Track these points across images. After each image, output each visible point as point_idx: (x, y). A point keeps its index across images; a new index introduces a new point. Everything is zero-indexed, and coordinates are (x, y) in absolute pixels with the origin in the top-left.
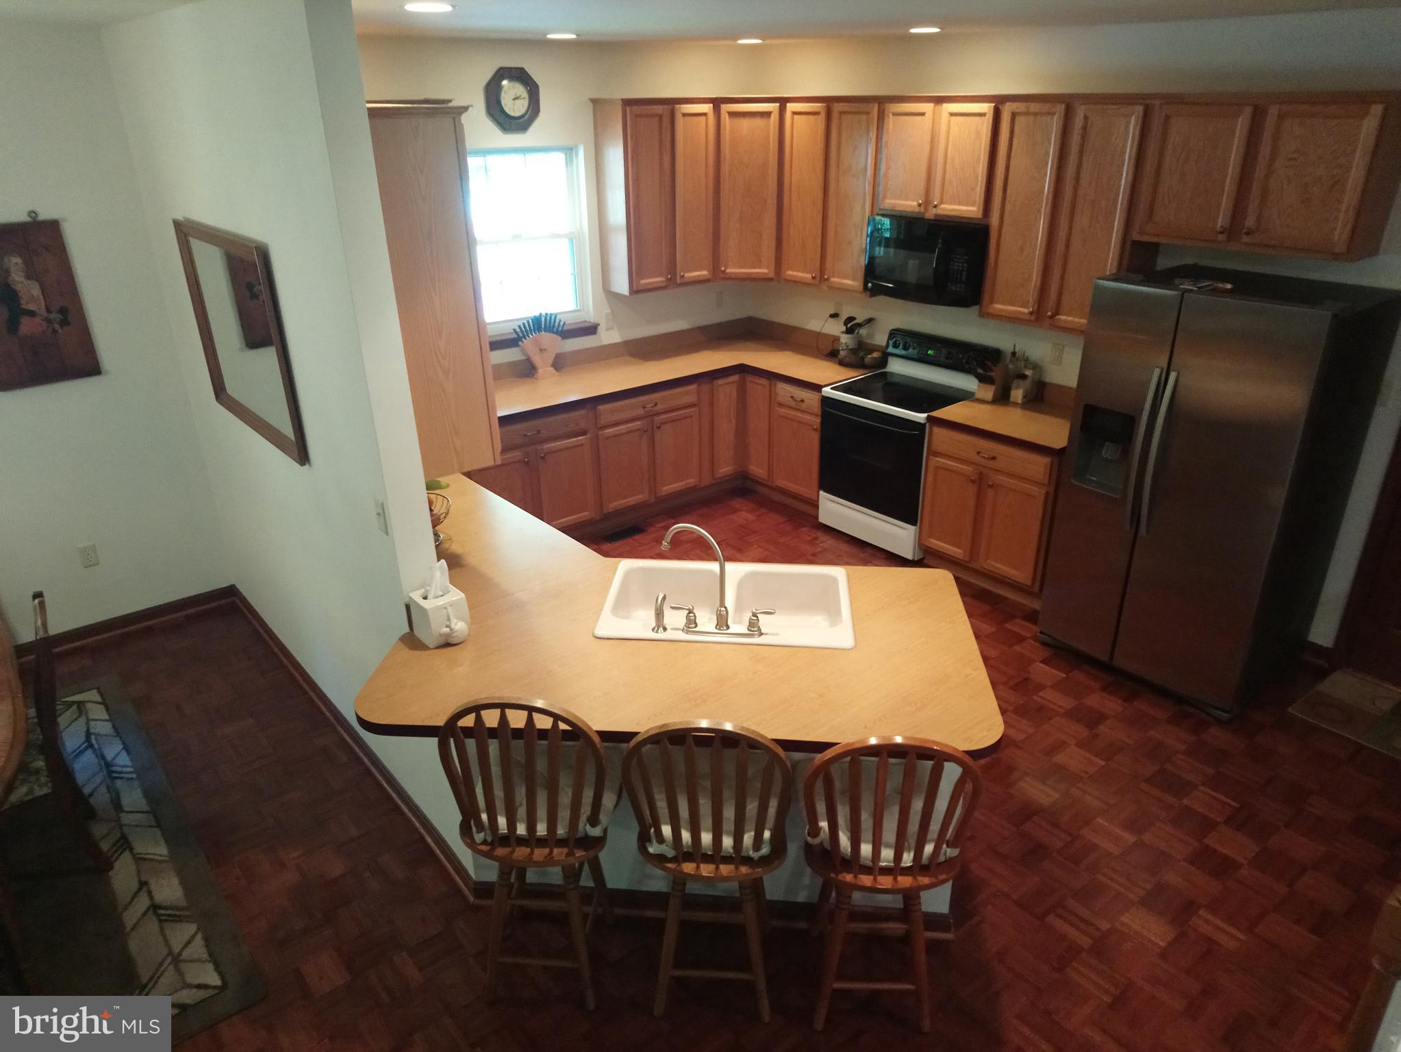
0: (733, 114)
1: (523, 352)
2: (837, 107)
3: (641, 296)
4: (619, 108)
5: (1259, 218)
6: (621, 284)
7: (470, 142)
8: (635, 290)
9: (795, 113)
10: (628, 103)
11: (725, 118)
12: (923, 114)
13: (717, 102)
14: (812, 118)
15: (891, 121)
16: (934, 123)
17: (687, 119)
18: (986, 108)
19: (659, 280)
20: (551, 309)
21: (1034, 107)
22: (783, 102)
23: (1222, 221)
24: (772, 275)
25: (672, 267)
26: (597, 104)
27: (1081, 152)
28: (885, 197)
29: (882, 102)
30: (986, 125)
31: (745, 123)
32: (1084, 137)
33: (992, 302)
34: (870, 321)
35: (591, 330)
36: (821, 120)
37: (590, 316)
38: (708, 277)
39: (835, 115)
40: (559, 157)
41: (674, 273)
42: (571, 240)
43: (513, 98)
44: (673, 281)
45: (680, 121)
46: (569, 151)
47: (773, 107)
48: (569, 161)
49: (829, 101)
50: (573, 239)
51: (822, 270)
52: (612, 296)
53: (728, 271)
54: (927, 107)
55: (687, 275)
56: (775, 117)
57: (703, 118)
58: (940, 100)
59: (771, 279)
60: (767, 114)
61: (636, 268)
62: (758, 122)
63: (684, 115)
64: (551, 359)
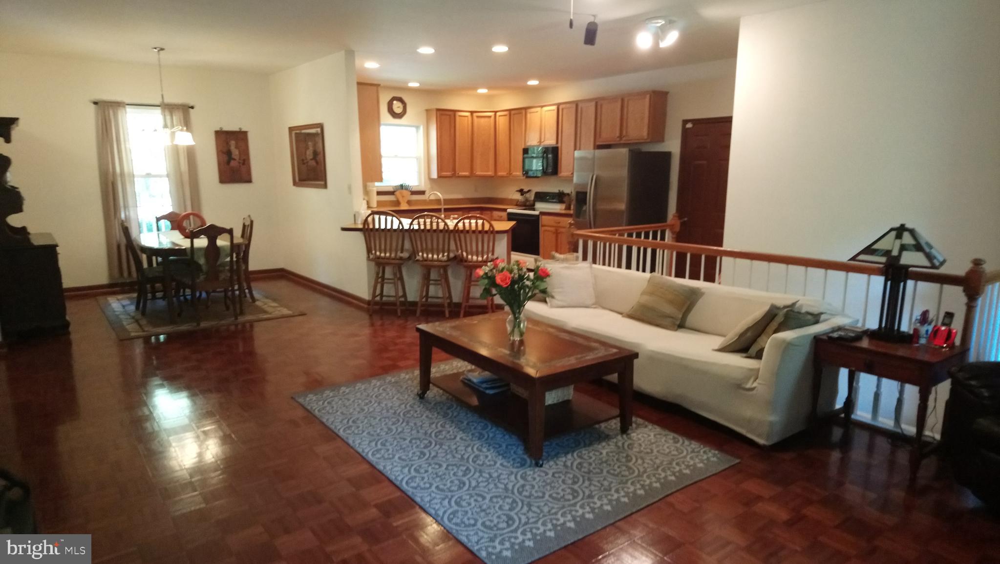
0: (478, 117)
1: (396, 197)
2: (513, 112)
3: (441, 179)
4: (434, 113)
5: (627, 132)
6: (435, 175)
7: (382, 121)
8: (440, 177)
9: (500, 116)
10: (438, 110)
11: (475, 118)
12: (537, 112)
13: (472, 112)
14: (505, 117)
15: (528, 115)
16: (541, 115)
17: (461, 117)
18: (555, 108)
19: (449, 174)
20: (407, 184)
21: (568, 105)
22: (496, 112)
23: (618, 134)
24: (493, 175)
25: (454, 170)
26: (427, 111)
27: (581, 119)
28: (528, 142)
29: (526, 109)
30: (555, 113)
31: (482, 120)
32: (581, 114)
33: (561, 172)
34: (529, 191)
35: (422, 193)
36: (507, 118)
37: (422, 188)
38: (469, 175)
39: (512, 115)
40: (414, 129)
41: (455, 173)
42: (417, 159)
43: (397, 107)
44: (454, 175)
45: (458, 119)
46: (417, 127)
47: (493, 114)
48: (417, 131)
49: (510, 110)
50: (418, 159)
51: (510, 171)
52: (431, 180)
53: (477, 173)
54: (539, 109)
55: (460, 173)
56: (493, 117)
57: (466, 118)
58: (542, 107)
59: (492, 177)
60: (490, 117)
61: (440, 168)
62: (486, 119)
63: (460, 116)
64: (406, 201)
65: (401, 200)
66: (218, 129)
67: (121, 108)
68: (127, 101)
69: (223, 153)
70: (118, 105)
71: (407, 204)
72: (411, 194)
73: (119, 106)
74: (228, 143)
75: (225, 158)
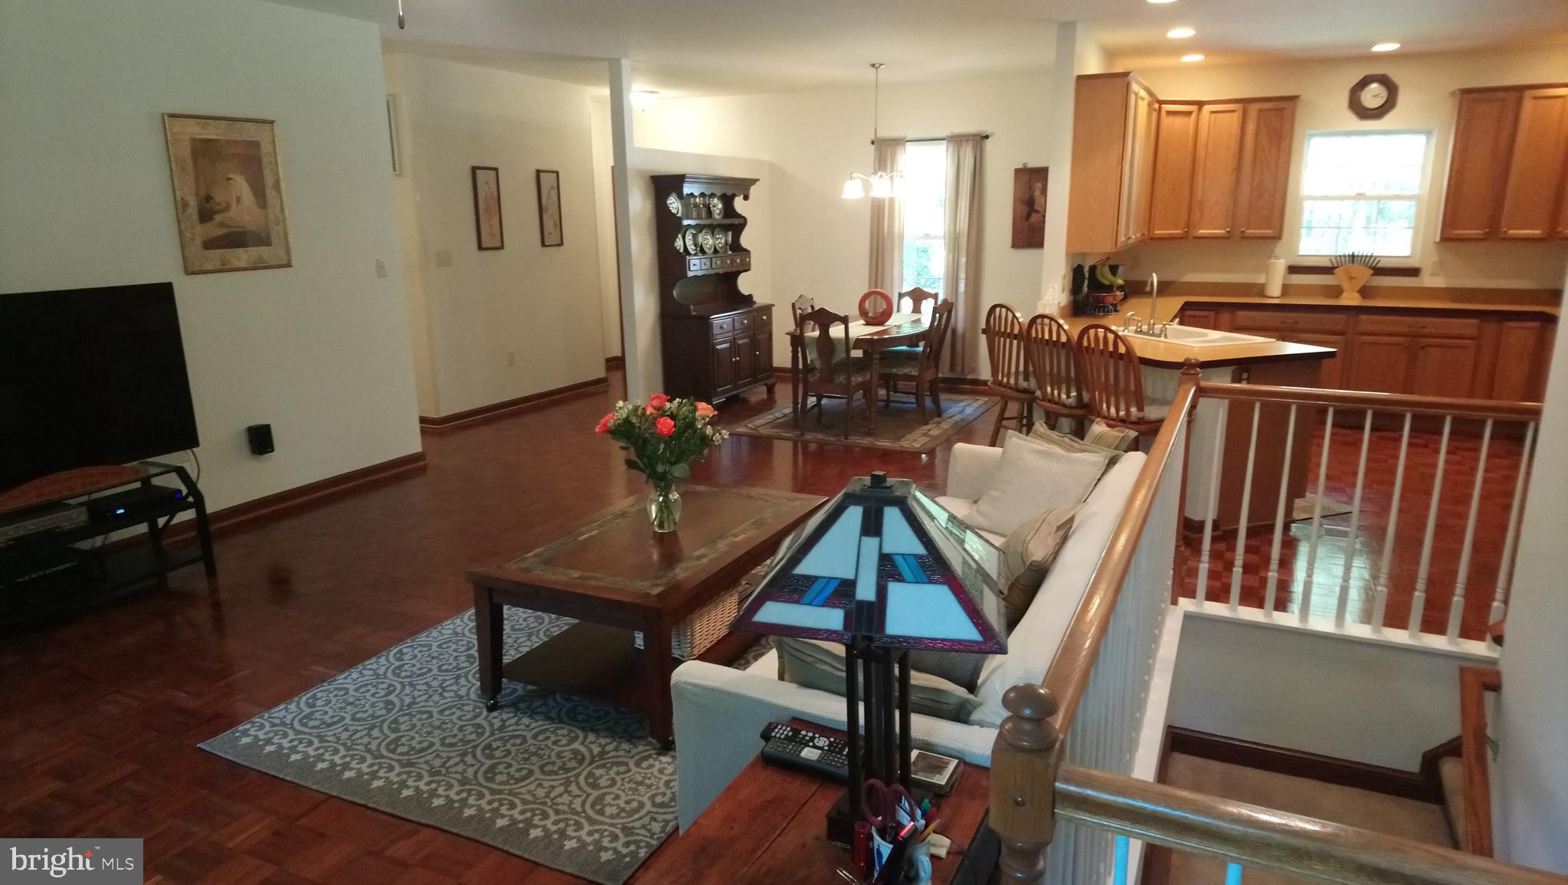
1: (1335, 279)
3: (1452, 242)
8: (1445, 238)
10: (1467, 91)
19: (1478, 232)
25: (1494, 224)
26: (1455, 94)
37: (1414, 263)
38: (1542, 236)
40: (1412, 138)
41: (1497, 230)
43: (1374, 95)
44: (1494, 237)
46: (1427, 133)
53: (1564, 231)
55: (1512, 231)
57: (1560, 100)
63: (1536, 98)
64: (1359, 286)
65: (1345, 285)
66: (1020, 166)
67: (899, 146)
68: (909, 137)
69: (1023, 202)
70: (898, 142)
71: (1357, 295)
72: (1373, 275)
73: (898, 144)
74: (1031, 188)
75: (1025, 209)
